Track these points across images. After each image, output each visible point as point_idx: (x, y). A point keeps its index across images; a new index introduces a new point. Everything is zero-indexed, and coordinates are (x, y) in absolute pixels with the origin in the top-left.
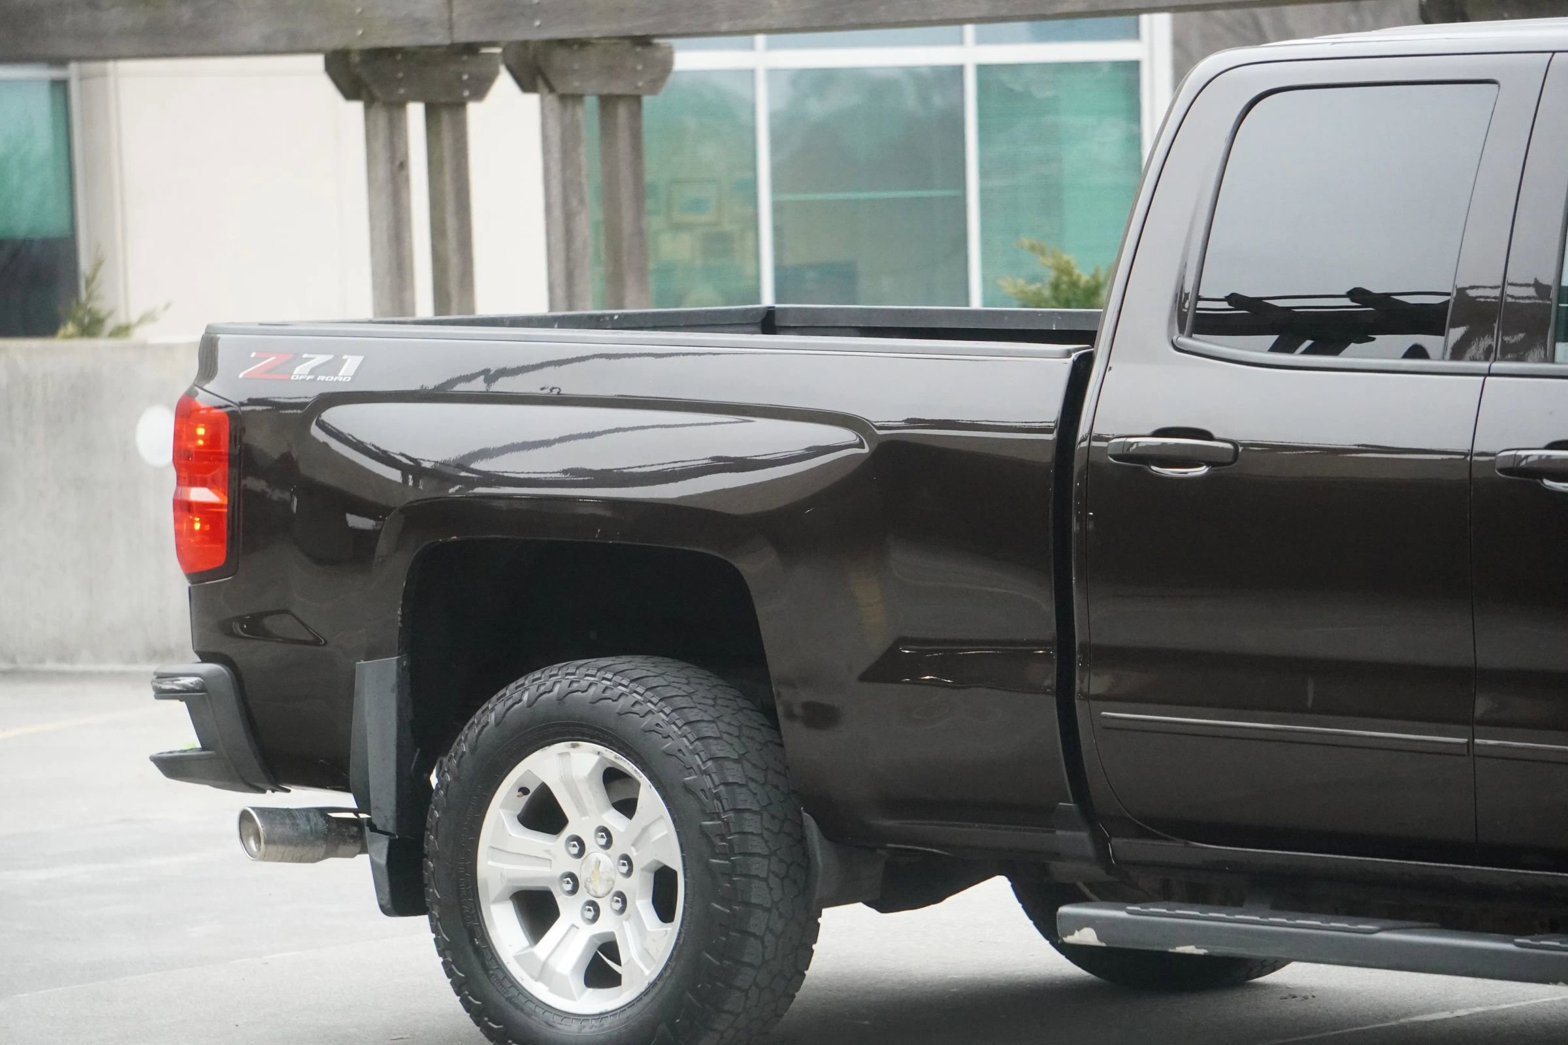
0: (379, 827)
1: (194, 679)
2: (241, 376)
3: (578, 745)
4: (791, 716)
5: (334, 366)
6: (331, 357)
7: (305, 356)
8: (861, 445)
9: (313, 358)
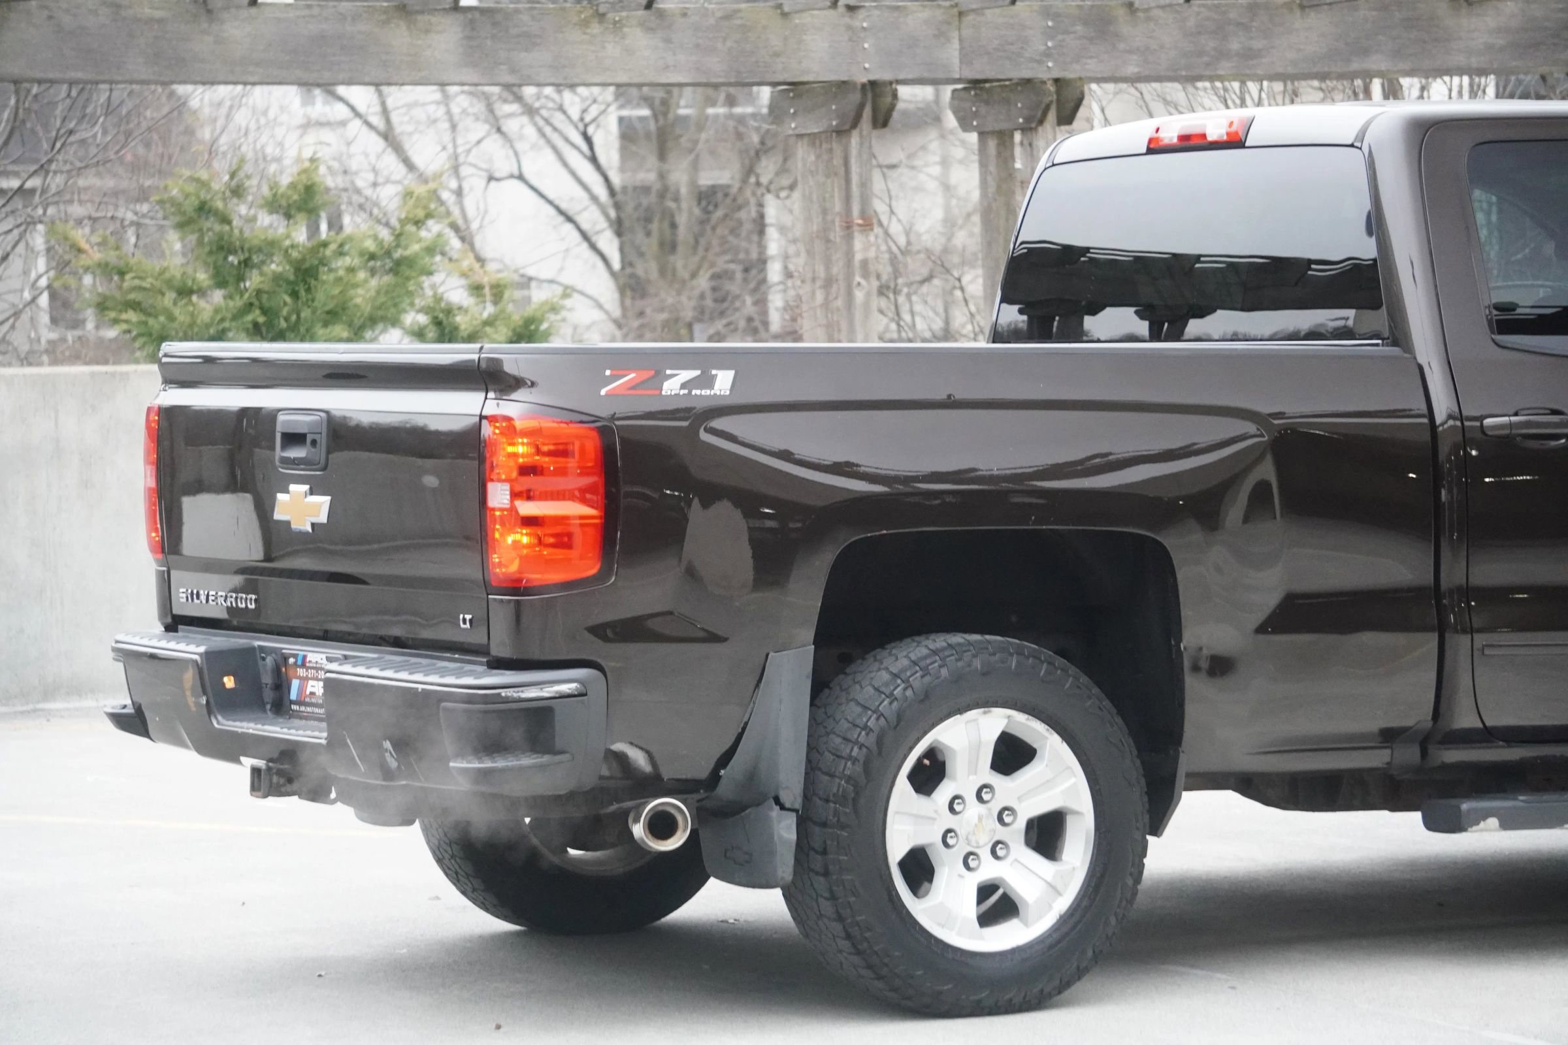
0: (788, 805)
1: (573, 686)
2: (603, 392)
3: (989, 712)
4: (1196, 668)
5: (707, 381)
6: (698, 372)
7: (668, 372)
8: (1262, 436)
9: (676, 375)
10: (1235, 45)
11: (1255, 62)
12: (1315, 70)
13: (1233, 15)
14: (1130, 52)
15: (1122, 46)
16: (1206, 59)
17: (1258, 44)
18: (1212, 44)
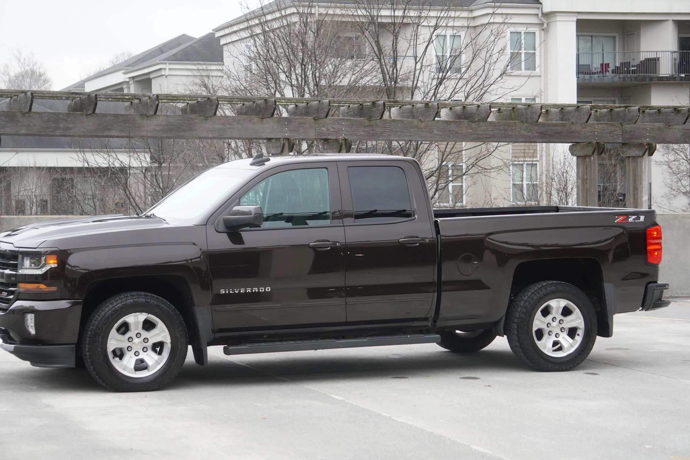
10: (62, 126)
11: (69, 131)
12: (91, 134)
13: (61, 116)
14: (23, 126)
15: (20, 124)
16: (51, 129)
17: (70, 126)
18: (53, 125)
